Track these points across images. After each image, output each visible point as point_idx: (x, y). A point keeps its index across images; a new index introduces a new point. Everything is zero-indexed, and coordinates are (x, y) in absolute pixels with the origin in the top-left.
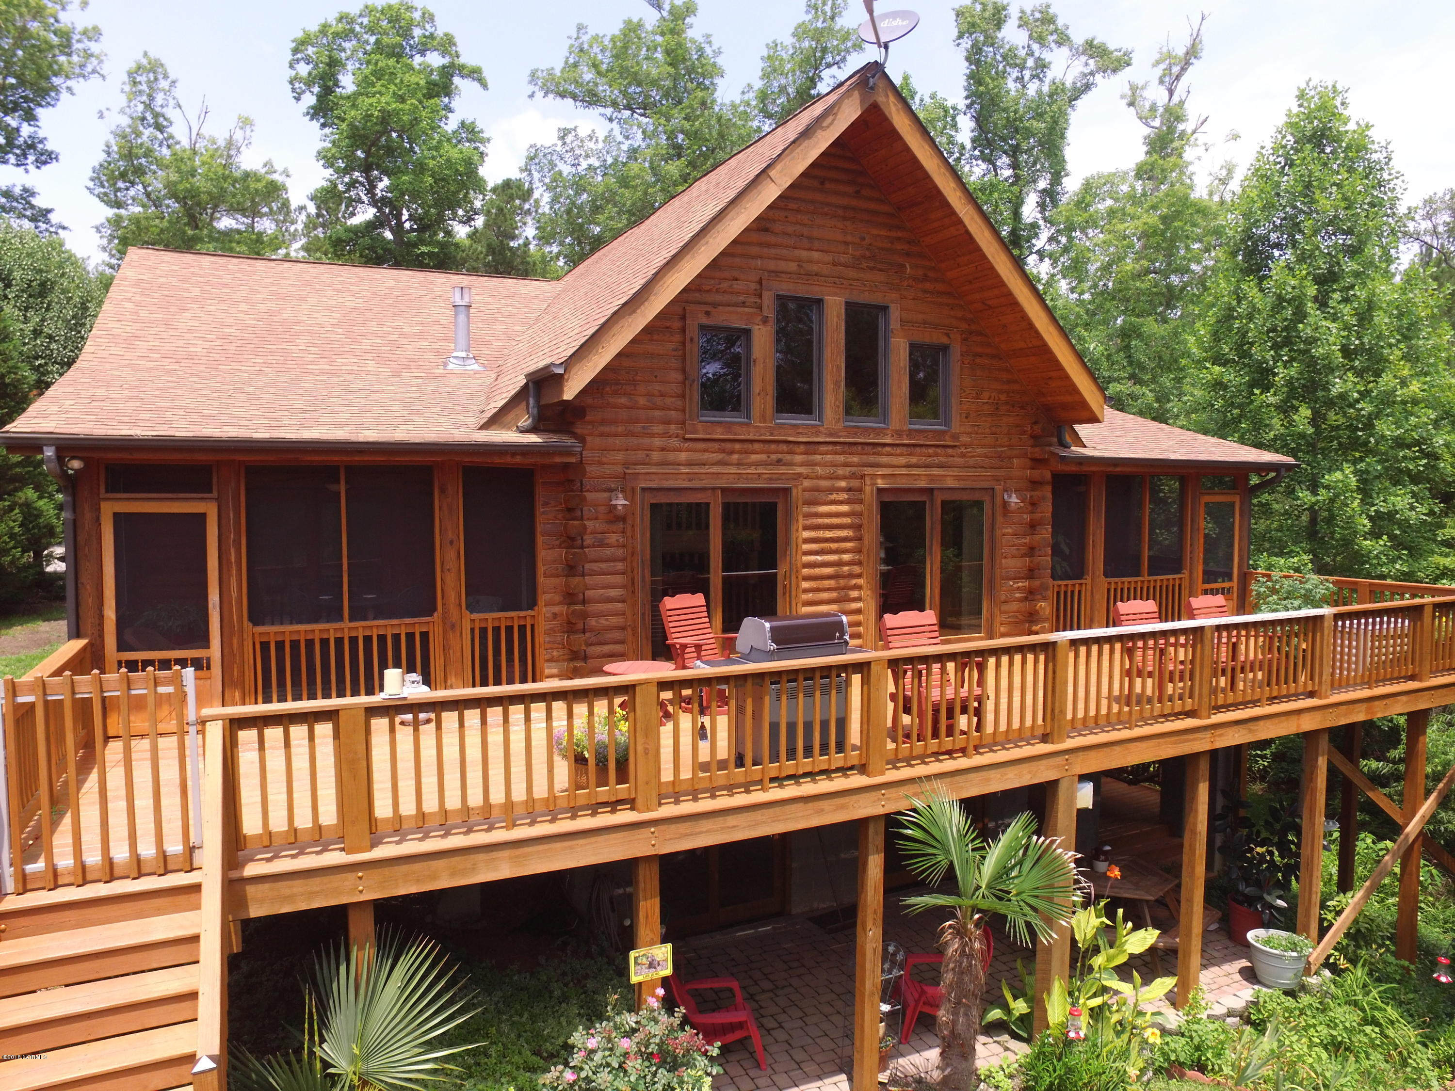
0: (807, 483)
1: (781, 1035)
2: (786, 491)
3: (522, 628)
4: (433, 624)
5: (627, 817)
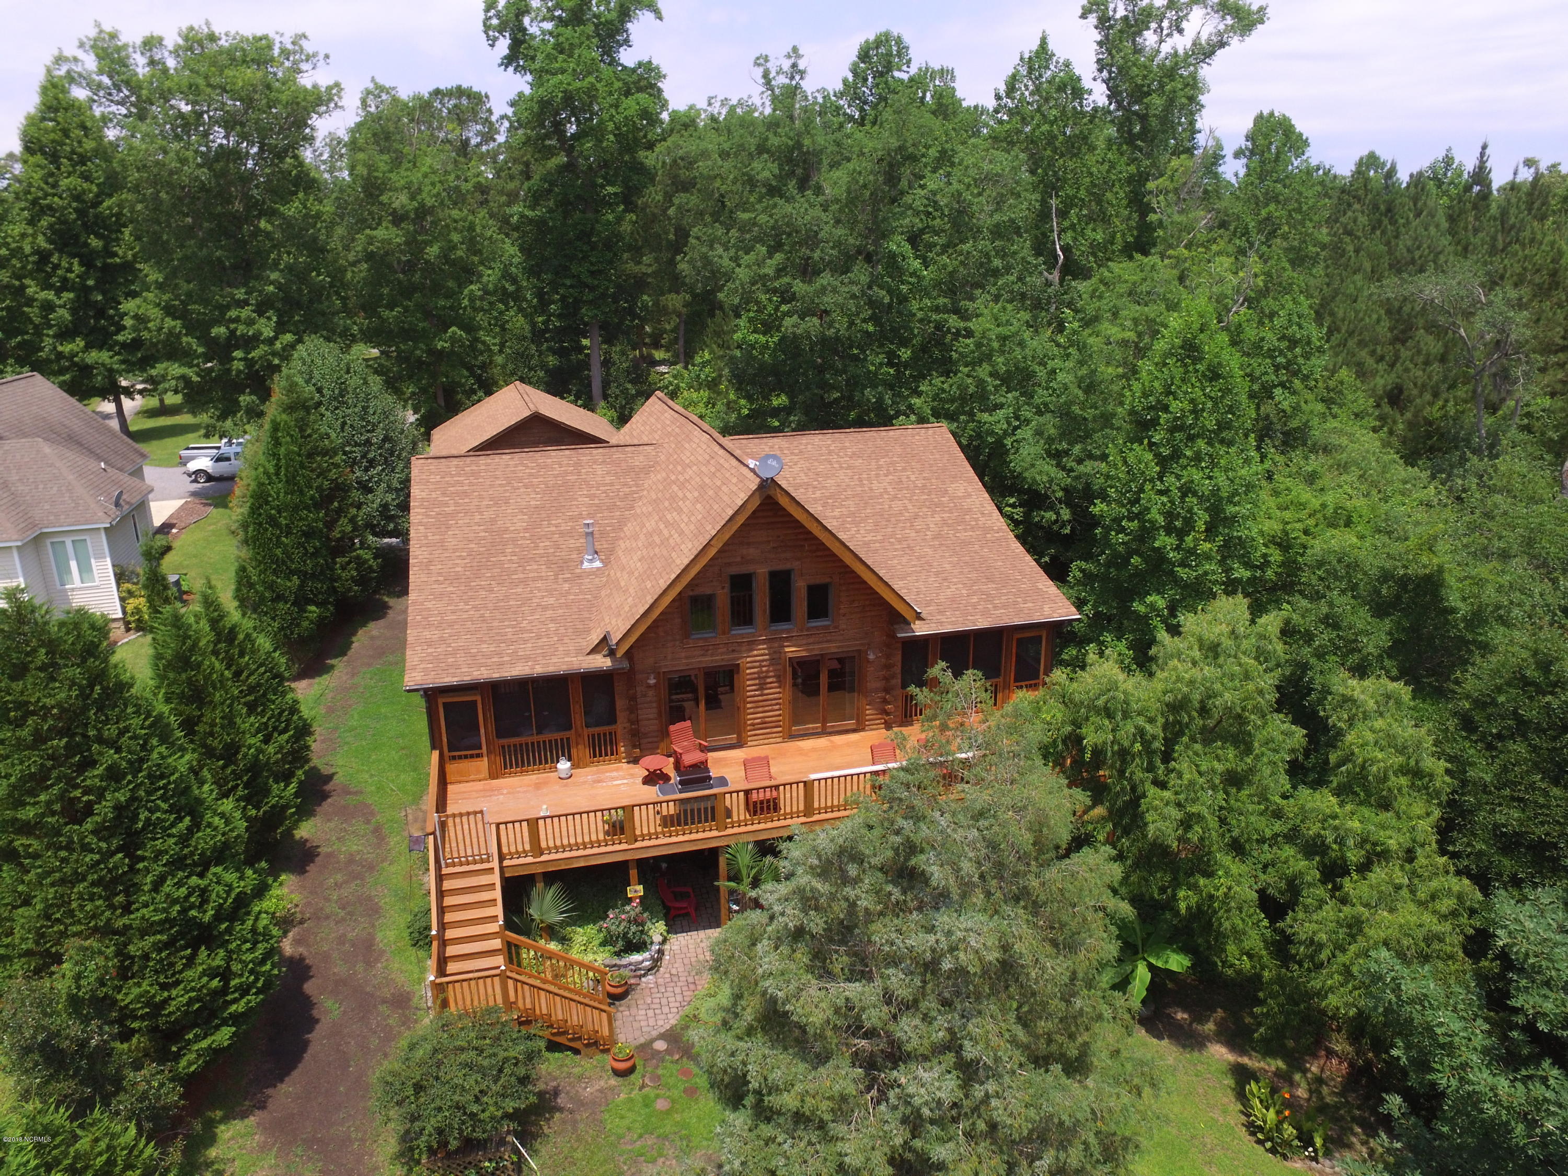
0: (748, 660)
1: (710, 910)
2: (735, 665)
3: (610, 733)
4: (571, 734)
5: (624, 846)
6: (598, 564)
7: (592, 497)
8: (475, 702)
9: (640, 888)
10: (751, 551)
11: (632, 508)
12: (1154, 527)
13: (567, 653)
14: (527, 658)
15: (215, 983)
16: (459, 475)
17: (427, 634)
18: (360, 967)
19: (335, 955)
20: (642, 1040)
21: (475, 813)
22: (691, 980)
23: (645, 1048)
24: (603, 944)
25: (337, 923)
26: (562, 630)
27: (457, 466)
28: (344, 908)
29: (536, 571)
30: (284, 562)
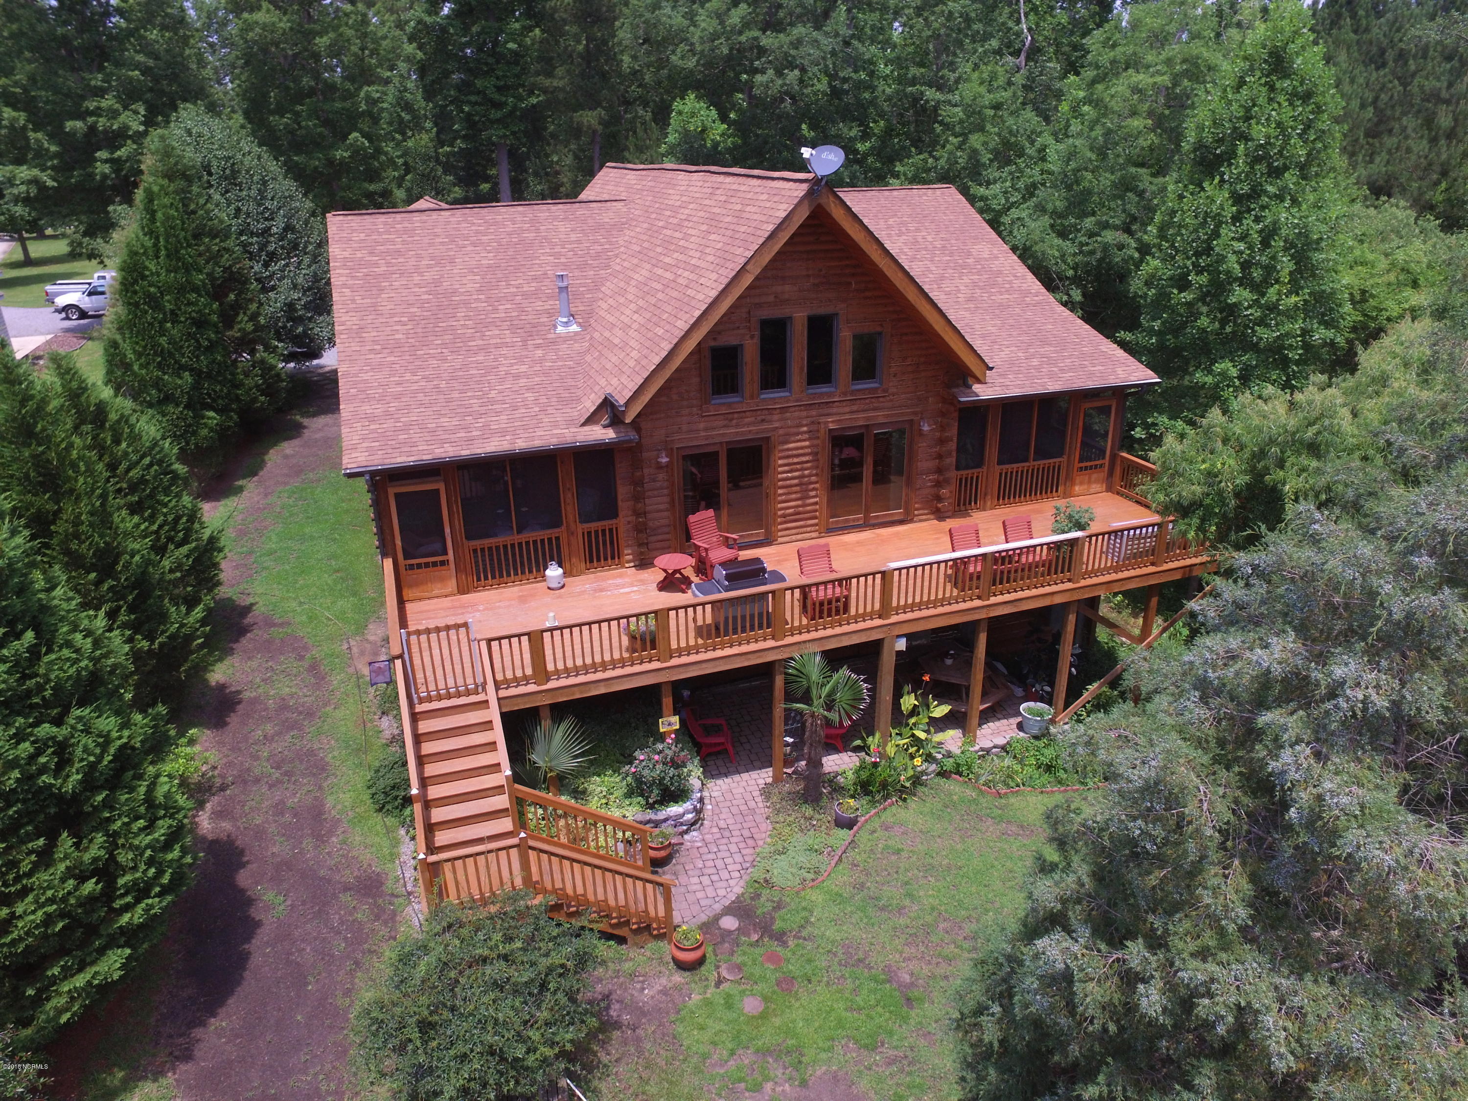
0: (781, 432)
1: (747, 746)
2: (768, 439)
3: (611, 530)
4: (561, 532)
5: (656, 665)
6: (574, 328)
7: (557, 255)
8: (438, 491)
9: (676, 719)
10: (787, 288)
11: (608, 266)
12: (1231, 279)
13: (555, 425)
14: (503, 433)
15: (90, 886)
16: (388, 232)
17: (367, 408)
18: (308, 844)
19: (272, 829)
20: (703, 918)
21: (457, 626)
22: (746, 833)
23: (709, 926)
24: (629, 794)
25: (271, 787)
26: (543, 400)
27: (385, 223)
28: (278, 767)
29: (498, 336)
30: (171, 355)
